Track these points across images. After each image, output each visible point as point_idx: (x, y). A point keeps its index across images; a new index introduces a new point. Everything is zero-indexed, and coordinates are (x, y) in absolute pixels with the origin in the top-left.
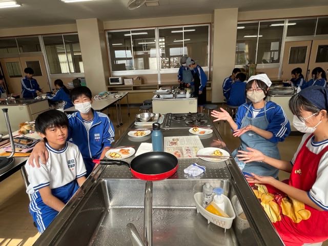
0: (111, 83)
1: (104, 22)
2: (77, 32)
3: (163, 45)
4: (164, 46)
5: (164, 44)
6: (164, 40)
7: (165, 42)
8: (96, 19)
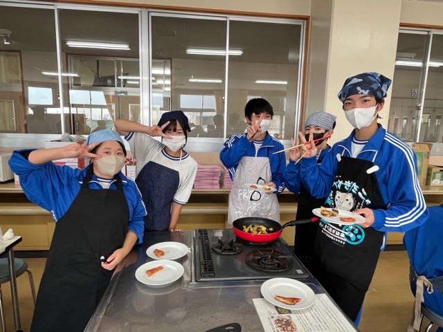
3: (166, 86)
4: (169, 89)
5: (168, 82)
6: (168, 72)
7: (171, 77)
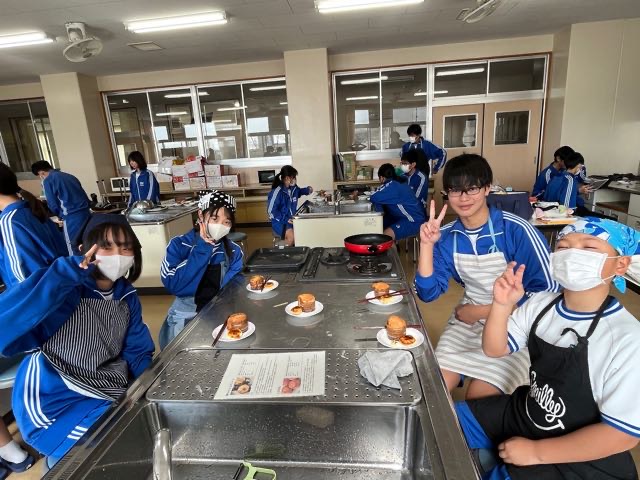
0: (114, 189)
1: (98, 78)
2: (43, 98)
8: (74, 74)
